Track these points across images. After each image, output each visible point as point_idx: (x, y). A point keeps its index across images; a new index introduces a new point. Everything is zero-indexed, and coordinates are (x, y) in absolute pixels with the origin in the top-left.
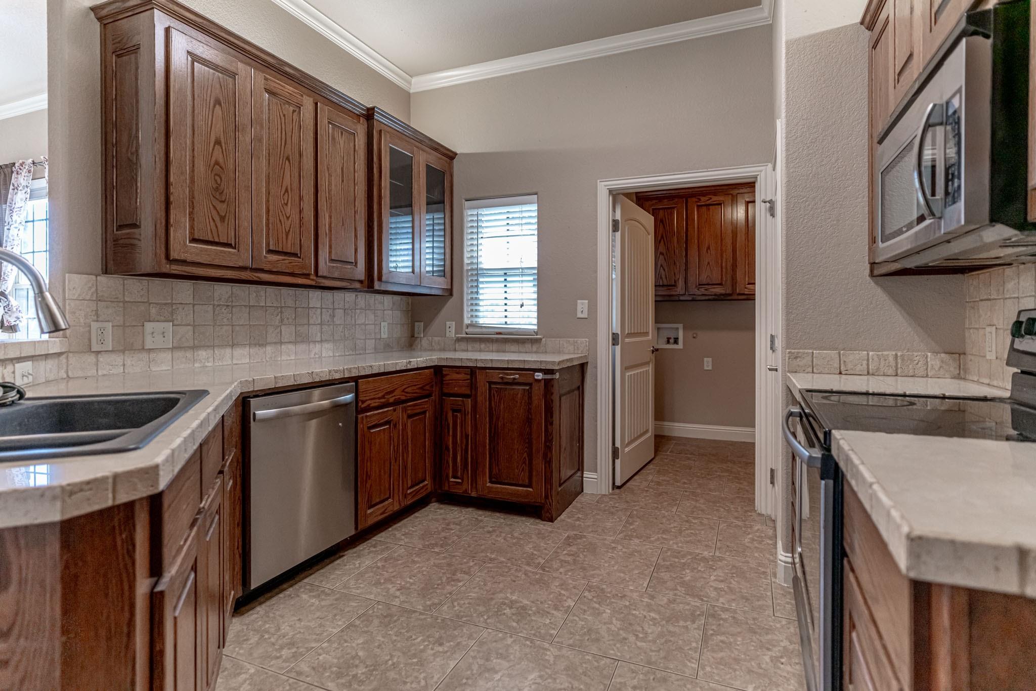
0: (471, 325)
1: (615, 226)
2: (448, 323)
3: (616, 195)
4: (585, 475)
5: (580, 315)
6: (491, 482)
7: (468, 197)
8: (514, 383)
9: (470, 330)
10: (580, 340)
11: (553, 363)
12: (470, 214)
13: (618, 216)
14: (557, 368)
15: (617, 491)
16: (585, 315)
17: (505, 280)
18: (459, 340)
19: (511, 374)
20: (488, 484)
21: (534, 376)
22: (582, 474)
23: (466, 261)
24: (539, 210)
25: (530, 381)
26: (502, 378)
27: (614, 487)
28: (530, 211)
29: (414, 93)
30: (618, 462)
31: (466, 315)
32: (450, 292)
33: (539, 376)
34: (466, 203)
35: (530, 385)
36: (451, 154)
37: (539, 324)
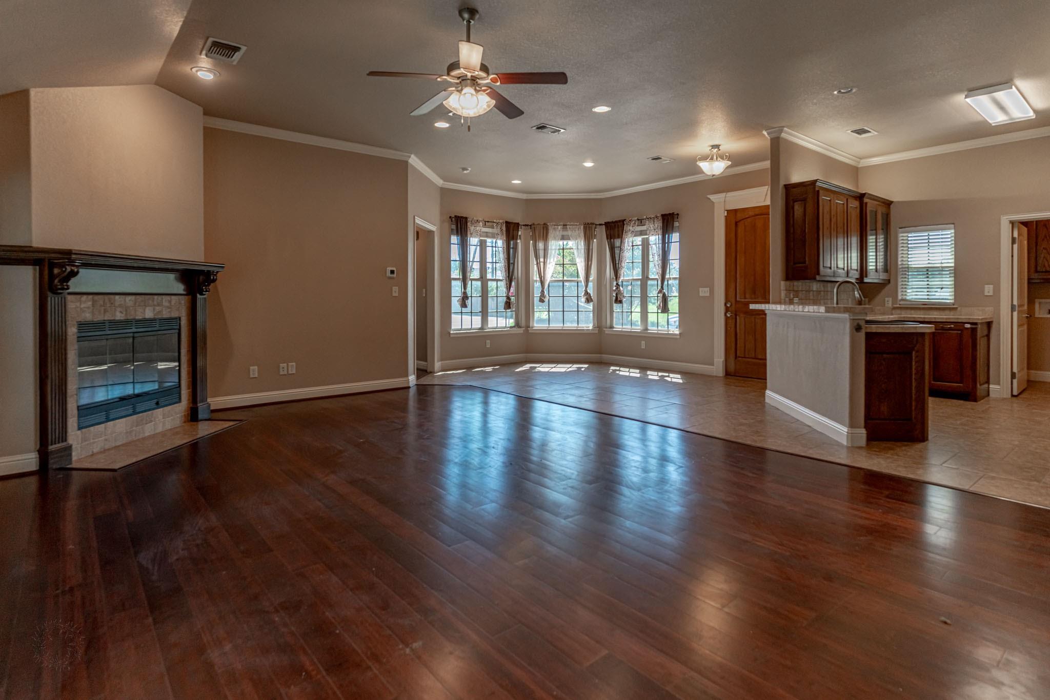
0: (902, 300)
1: (1013, 241)
2: (886, 299)
3: (1012, 223)
4: (990, 387)
5: (986, 294)
6: (934, 381)
7: (900, 227)
8: (950, 329)
9: (901, 303)
10: (987, 309)
11: (978, 319)
12: (902, 236)
13: (1016, 235)
14: (980, 321)
15: (1014, 399)
16: (991, 294)
17: (927, 274)
18: (894, 308)
19: (948, 325)
20: (933, 382)
21: (964, 326)
22: (989, 386)
23: (900, 263)
24: (955, 233)
25: (961, 328)
26: (942, 327)
27: (1013, 396)
28: (949, 233)
29: (861, 167)
30: (1015, 381)
31: (900, 294)
32: (889, 281)
33: (968, 326)
34: (900, 230)
35: (962, 330)
36: (888, 202)
37: (955, 299)
